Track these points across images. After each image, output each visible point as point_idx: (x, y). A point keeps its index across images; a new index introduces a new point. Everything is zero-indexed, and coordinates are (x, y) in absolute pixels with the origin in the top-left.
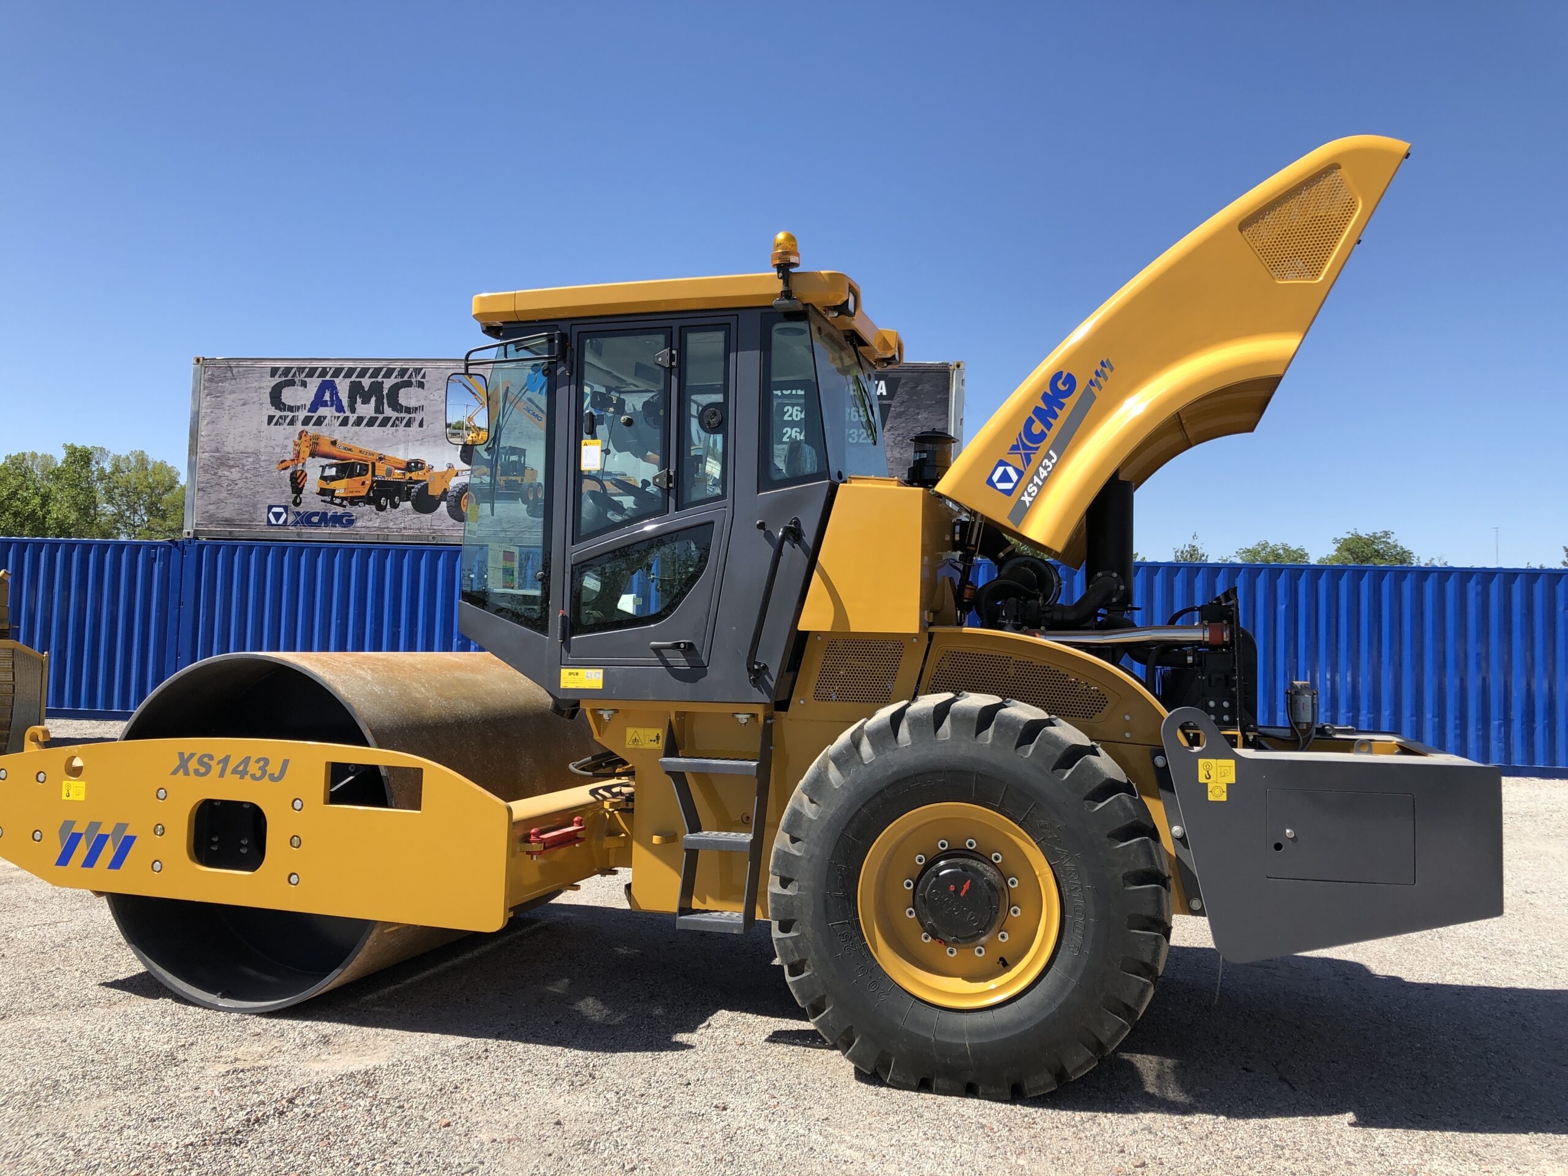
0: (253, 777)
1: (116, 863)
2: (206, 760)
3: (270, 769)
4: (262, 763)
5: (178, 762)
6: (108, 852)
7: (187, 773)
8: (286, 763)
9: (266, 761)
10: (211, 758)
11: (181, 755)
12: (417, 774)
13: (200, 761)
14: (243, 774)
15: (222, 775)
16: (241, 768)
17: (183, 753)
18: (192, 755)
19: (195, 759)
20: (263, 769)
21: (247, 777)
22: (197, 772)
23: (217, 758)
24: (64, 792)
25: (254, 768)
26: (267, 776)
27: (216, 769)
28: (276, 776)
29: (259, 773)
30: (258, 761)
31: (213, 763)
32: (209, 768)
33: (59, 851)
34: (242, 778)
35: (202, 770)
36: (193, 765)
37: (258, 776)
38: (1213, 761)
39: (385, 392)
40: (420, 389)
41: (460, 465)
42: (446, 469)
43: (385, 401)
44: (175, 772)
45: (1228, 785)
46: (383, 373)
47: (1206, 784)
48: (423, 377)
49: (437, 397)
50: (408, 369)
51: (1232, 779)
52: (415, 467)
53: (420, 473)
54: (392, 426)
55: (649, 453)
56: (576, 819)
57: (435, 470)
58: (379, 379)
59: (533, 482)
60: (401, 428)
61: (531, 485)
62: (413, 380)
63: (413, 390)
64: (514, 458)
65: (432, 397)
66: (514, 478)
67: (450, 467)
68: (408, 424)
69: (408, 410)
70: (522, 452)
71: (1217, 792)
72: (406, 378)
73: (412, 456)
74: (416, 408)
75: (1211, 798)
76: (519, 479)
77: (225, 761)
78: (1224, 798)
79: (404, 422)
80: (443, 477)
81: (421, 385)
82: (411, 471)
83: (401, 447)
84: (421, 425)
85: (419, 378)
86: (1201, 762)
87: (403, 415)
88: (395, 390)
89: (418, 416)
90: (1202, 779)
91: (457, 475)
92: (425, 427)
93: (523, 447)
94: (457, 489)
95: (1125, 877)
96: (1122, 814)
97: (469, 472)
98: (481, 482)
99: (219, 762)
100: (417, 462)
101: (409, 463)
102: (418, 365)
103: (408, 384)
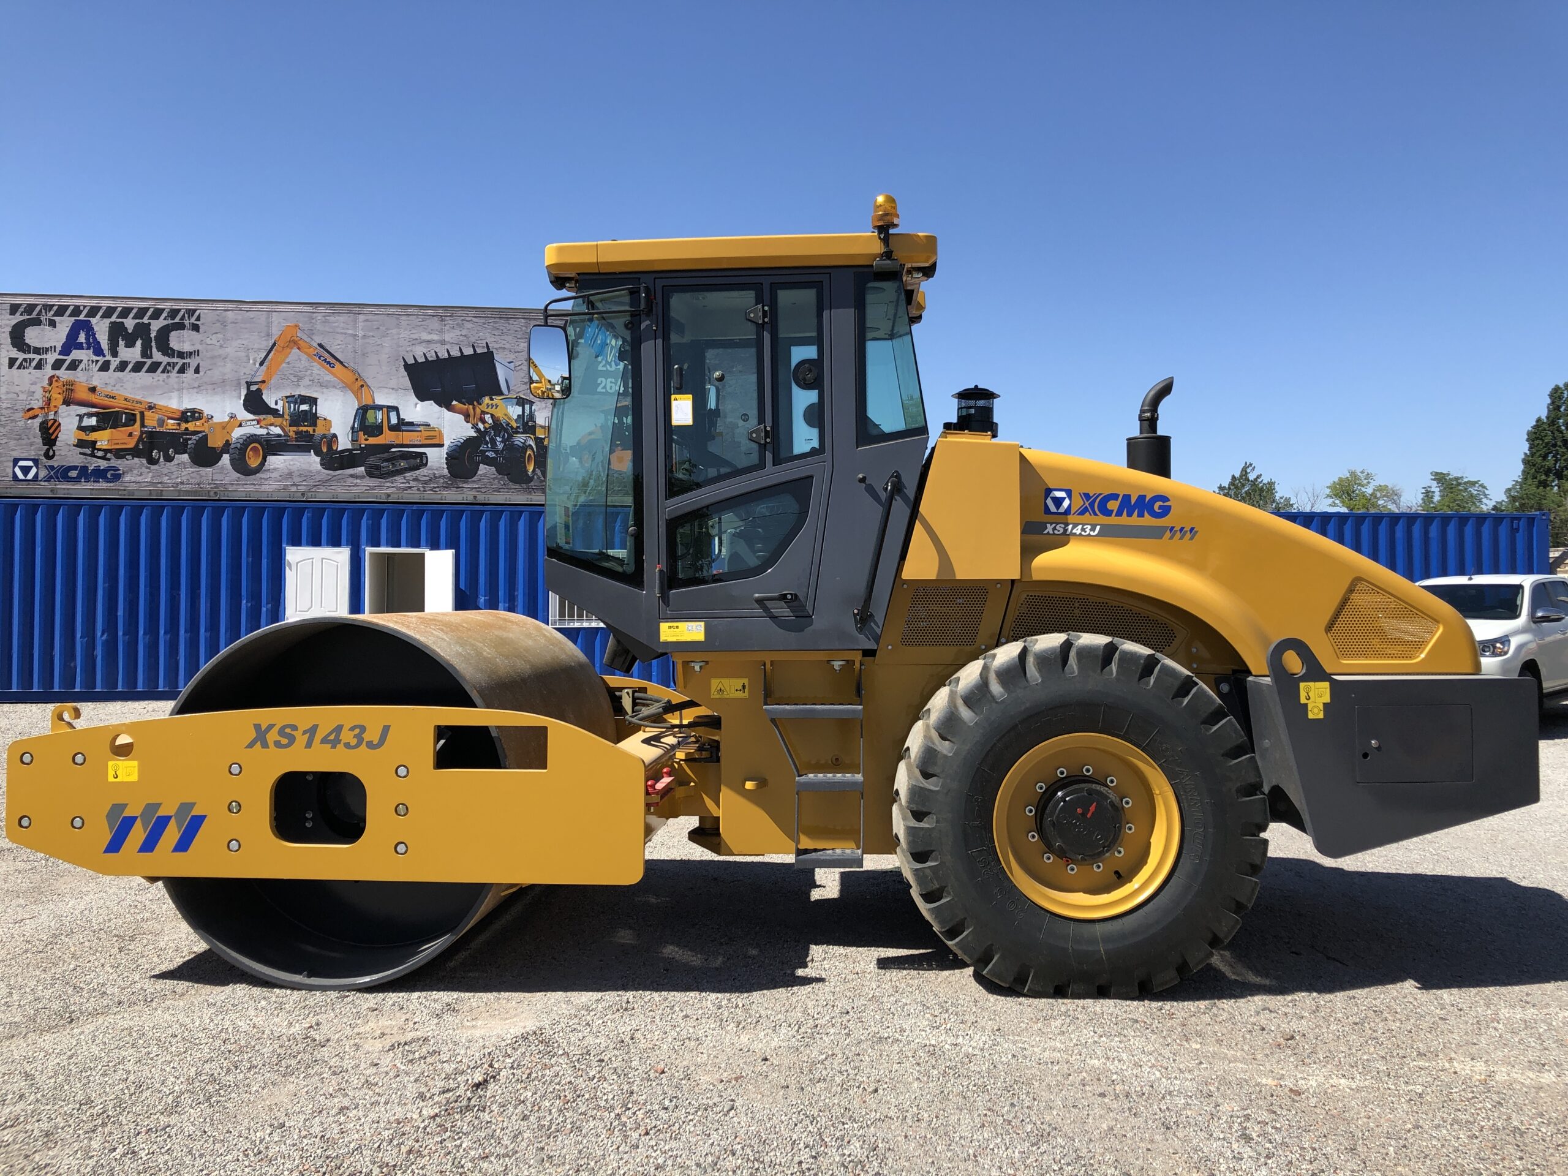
0: (347, 745)
1: (183, 845)
2: (288, 730)
3: (367, 737)
4: (357, 731)
5: (254, 735)
6: (172, 834)
7: (265, 745)
8: (386, 729)
9: (363, 729)
10: (294, 728)
11: (257, 727)
12: (541, 733)
13: (281, 732)
14: (335, 743)
15: (309, 745)
16: (332, 737)
17: (260, 725)
18: (271, 727)
19: (276, 729)
20: (359, 738)
21: (340, 747)
22: (278, 744)
23: (304, 726)
24: (111, 773)
25: (347, 736)
26: (364, 743)
27: (301, 739)
28: (375, 743)
29: (354, 742)
30: (352, 729)
31: (298, 734)
32: (292, 740)
33: (107, 837)
34: (334, 747)
35: (284, 741)
36: (272, 736)
37: (352, 744)
38: (1311, 684)
39: (153, 335)
40: (195, 333)
41: (244, 415)
42: (227, 419)
43: (153, 344)
44: (251, 745)
45: (1324, 704)
46: (149, 313)
47: (1306, 705)
48: (198, 319)
49: (214, 342)
50: (179, 310)
51: (1327, 699)
52: (191, 416)
53: (198, 423)
54: (163, 372)
55: (454, 403)
56: (665, 770)
57: (215, 420)
58: (145, 320)
59: (327, 433)
60: (174, 374)
61: (324, 436)
62: (186, 322)
63: (187, 333)
64: (304, 407)
65: (208, 341)
66: (305, 429)
67: (233, 417)
68: (182, 370)
69: (181, 355)
70: (313, 401)
71: (1316, 711)
72: (177, 320)
73: (187, 404)
74: (191, 353)
75: (1311, 716)
76: (310, 429)
77: (312, 731)
78: (1321, 716)
79: (177, 368)
80: (224, 428)
81: (196, 328)
82: (187, 422)
83: (175, 394)
84: (197, 371)
85: (193, 320)
86: (1302, 685)
87: (175, 360)
88: (164, 333)
89: (193, 362)
90: (1303, 700)
91: (240, 425)
92: (201, 373)
93: (314, 395)
94: (241, 441)
95: (1238, 791)
96: (1234, 735)
97: (255, 422)
98: (268, 434)
99: (304, 733)
100: (193, 411)
101: (184, 413)
102: (191, 306)
103: (180, 326)
